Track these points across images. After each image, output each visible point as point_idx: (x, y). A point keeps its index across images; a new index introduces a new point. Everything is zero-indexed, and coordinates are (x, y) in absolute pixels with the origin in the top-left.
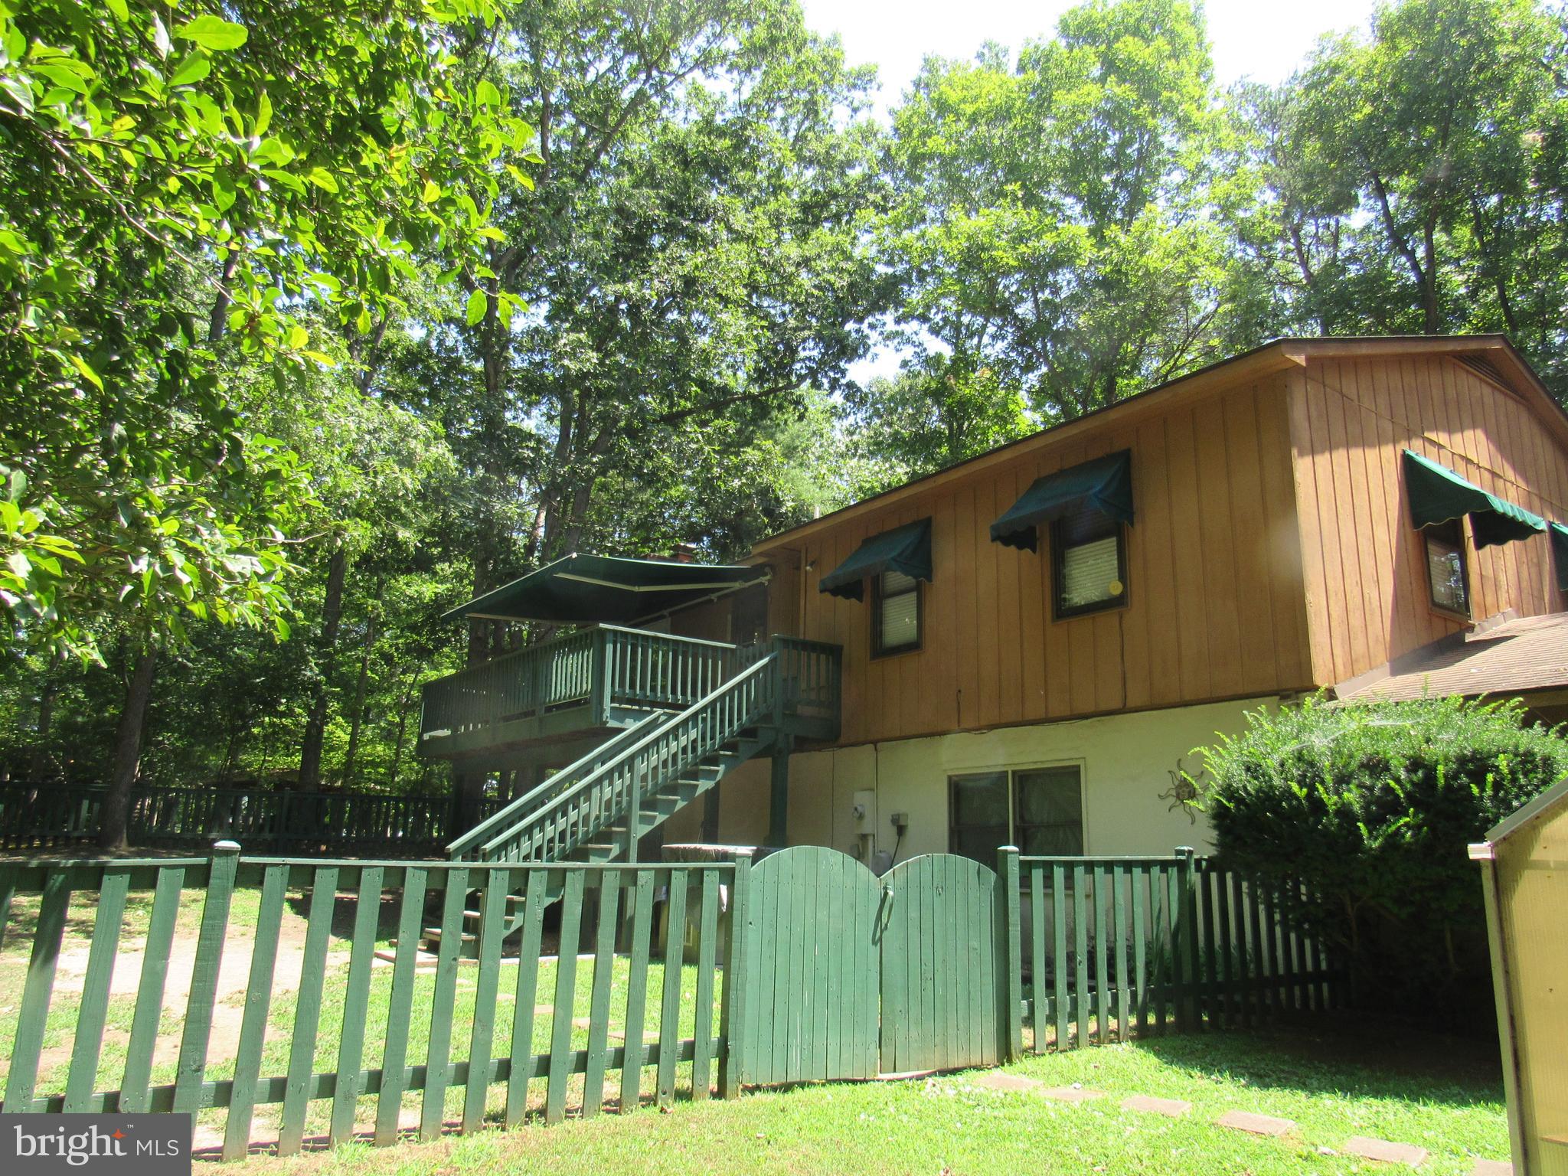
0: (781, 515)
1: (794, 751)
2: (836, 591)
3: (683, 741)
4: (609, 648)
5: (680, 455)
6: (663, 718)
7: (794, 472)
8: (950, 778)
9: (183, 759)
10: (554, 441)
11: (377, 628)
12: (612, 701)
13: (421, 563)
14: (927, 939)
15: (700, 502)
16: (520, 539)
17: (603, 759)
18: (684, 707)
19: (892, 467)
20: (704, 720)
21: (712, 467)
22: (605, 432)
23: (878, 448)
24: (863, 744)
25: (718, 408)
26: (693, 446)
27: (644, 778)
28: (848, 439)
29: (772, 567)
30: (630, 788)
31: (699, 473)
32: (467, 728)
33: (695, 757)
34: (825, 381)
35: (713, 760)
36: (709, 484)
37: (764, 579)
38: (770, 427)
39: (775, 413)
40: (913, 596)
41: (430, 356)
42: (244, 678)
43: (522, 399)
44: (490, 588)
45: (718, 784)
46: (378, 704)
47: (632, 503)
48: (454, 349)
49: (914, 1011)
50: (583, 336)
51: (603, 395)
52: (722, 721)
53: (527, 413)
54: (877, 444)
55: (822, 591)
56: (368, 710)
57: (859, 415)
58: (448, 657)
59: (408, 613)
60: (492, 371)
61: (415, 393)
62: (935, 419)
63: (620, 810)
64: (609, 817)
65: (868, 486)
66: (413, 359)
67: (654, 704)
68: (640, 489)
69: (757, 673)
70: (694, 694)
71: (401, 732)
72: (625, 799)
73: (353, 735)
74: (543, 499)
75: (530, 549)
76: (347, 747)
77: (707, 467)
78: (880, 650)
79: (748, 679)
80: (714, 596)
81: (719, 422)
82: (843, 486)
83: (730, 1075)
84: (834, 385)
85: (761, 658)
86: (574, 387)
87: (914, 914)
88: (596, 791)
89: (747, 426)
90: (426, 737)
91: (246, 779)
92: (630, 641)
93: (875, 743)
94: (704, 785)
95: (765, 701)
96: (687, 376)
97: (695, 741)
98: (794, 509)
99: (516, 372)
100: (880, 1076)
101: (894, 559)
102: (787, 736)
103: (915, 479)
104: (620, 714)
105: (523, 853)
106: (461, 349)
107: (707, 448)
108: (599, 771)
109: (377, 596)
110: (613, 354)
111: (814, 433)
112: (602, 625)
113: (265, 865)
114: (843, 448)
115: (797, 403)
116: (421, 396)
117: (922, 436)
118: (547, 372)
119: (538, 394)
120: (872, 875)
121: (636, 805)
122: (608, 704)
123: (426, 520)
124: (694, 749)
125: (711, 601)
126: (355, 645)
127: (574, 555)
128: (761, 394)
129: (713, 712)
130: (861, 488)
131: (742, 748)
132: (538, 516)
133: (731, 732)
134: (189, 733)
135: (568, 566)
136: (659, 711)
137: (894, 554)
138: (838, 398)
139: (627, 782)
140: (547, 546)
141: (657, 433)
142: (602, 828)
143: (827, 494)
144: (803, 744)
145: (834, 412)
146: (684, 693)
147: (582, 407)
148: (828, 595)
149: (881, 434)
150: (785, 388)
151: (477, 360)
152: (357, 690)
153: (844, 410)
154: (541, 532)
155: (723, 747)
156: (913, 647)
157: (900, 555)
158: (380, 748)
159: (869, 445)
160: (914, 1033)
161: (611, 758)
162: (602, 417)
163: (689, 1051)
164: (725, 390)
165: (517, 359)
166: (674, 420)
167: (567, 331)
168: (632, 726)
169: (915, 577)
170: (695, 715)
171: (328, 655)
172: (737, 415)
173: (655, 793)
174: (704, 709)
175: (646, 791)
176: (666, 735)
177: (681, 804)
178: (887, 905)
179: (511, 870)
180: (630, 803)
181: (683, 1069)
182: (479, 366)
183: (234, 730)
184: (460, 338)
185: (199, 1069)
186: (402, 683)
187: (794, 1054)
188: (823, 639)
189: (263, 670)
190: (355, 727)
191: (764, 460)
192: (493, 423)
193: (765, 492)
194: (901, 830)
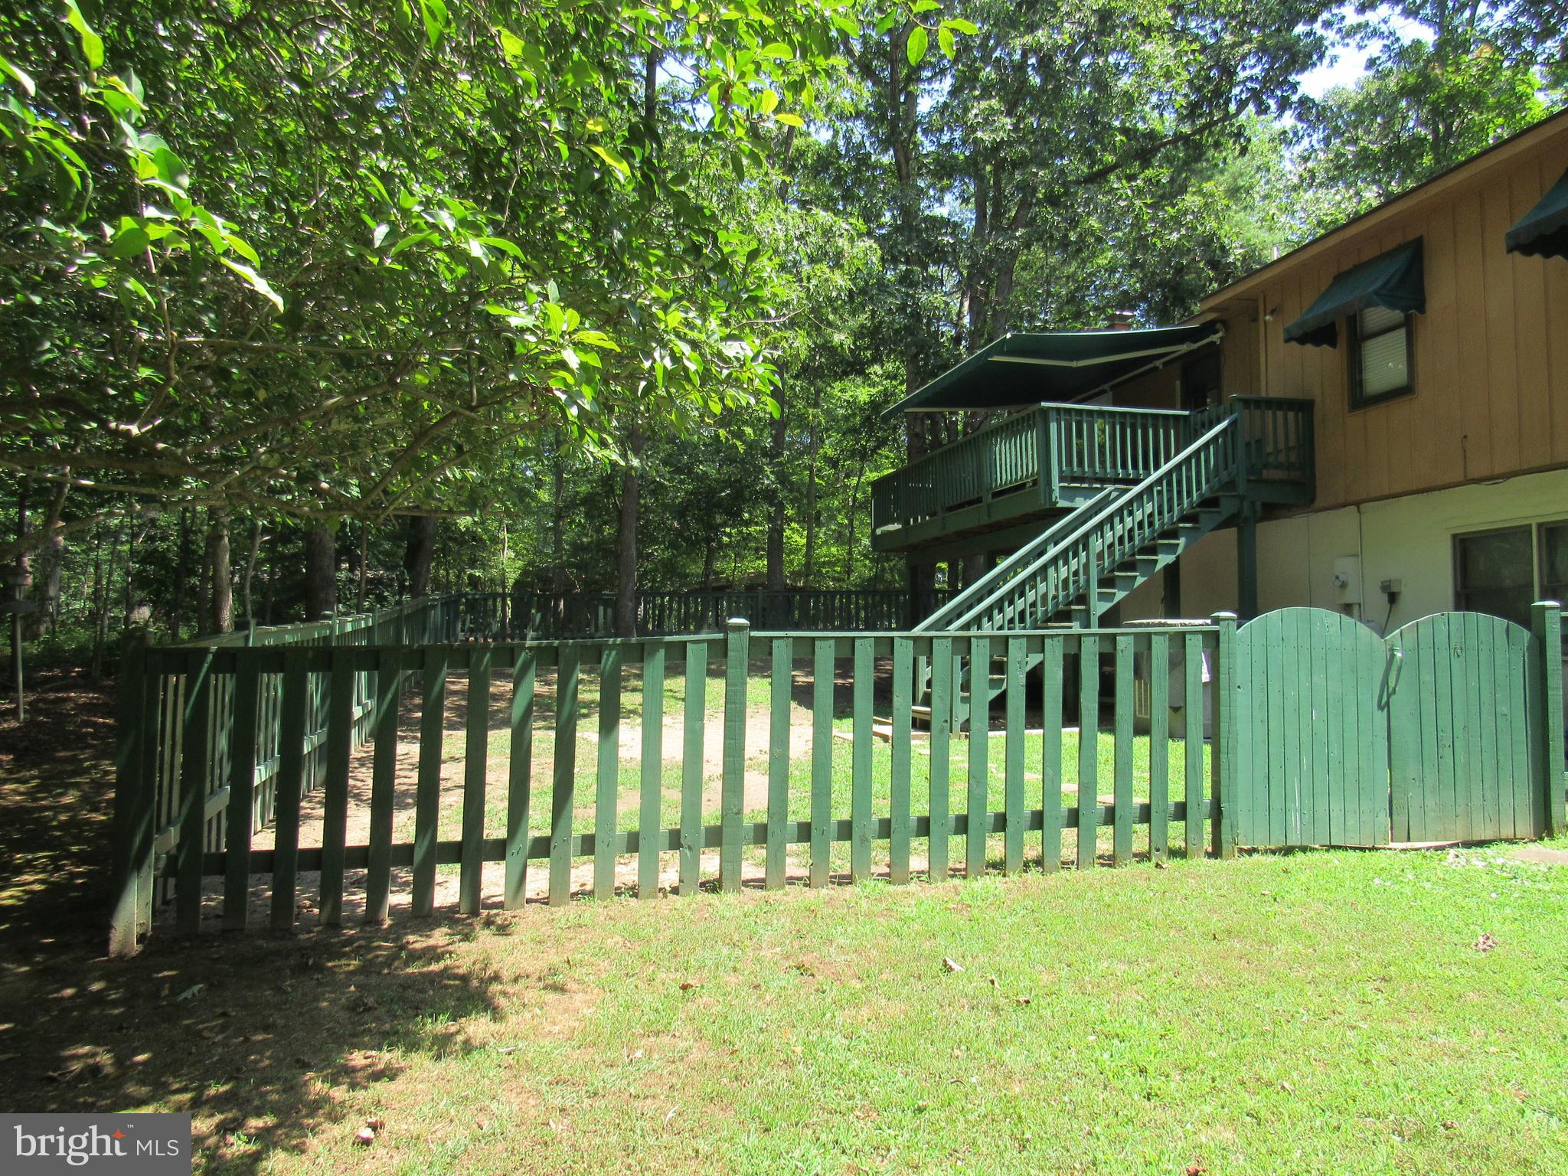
0: (1229, 265)
1: (1262, 519)
2: (1302, 340)
3: (1138, 515)
4: (1053, 427)
5: (1109, 215)
6: (1114, 494)
7: (1237, 217)
8: (1454, 536)
9: (669, 568)
10: (970, 226)
11: (817, 434)
12: (1062, 479)
13: (854, 367)
14: (1444, 705)
15: (1135, 264)
16: (948, 331)
17: (1056, 539)
18: (1136, 481)
19: (1357, 193)
20: (1160, 493)
21: (1144, 224)
22: (1024, 205)
23: (1339, 172)
24: (1344, 506)
25: (1145, 157)
26: (1123, 204)
27: (1100, 556)
28: (1301, 169)
29: (1224, 323)
30: (1086, 566)
31: (1131, 233)
32: (916, 520)
33: (1154, 531)
34: (1272, 102)
35: (1173, 534)
36: (1142, 243)
37: (1215, 338)
38: (1207, 169)
39: (1211, 153)
40: (1401, 333)
41: (840, 155)
42: (712, 492)
43: (932, 186)
44: (923, 382)
45: (1178, 558)
46: (828, 509)
47: (1058, 278)
48: (862, 145)
49: (1430, 779)
50: (994, 103)
51: (1021, 163)
52: (1180, 493)
53: (940, 201)
54: (1338, 168)
55: (1287, 341)
56: (819, 514)
57: (1315, 137)
58: (887, 457)
59: (846, 418)
60: (902, 160)
61: (831, 198)
62: (1413, 124)
63: (1078, 588)
64: (1068, 595)
65: (1329, 219)
66: (825, 161)
67: (1104, 481)
68: (1064, 262)
69: (1216, 438)
70: (1146, 467)
71: (851, 533)
72: (1082, 578)
73: (808, 537)
74: (966, 286)
75: (957, 340)
76: (804, 550)
77: (1138, 224)
78: (1360, 399)
79: (1206, 445)
80: (1159, 363)
81: (1149, 172)
82: (1296, 224)
83: (1226, 836)
84: (1284, 105)
85: (1219, 422)
86: (987, 161)
87: (1427, 677)
88: (1051, 571)
89: (1179, 174)
90: (879, 532)
91: (723, 582)
92: (1074, 417)
93: (1358, 504)
94: (1164, 560)
95: (1226, 468)
96: (1108, 127)
97: (1151, 515)
98: (1244, 257)
99: (927, 156)
100: (1392, 845)
101: (1376, 293)
102: (1253, 503)
103: (1390, 200)
104: (1069, 493)
105: (997, 625)
106: (867, 144)
107: (1138, 203)
108: (1052, 551)
109: (816, 405)
110: (1024, 118)
111: (1259, 168)
112: (1043, 404)
113: (771, 639)
114: (1296, 180)
115: (1239, 135)
116: (835, 200)
117: (1398, 147)
118: (956, 152)
119: (950, 177)
120: (1375, 636)
121: (1094, 583)
122: (1056, 484)
123: (853, 323)
124: (1151, 524)
125: (1156, 368)
126: (801, 454)
127: (1009, 336)
128: (1194, 133)
129: (1170, 484)
130: (1320, 223)
131: (1203, 518)
132: (962, 304)
133: (1191, 503)
134: (673, 545)
135: (1004, 348)
136: (1110, 488)
137: (1378, 285)
138: (1288, 120)
139: (1083, 560)
140: (975, 335)
141: (1082, 194)
142: (1061, 607)
143: (1279, 236)
144: (1271, 511)
145: (1283, 138)
146: (1135, 466)
147: (997, 183)
148: (1294, 344)
149: (1343, 155)
150: (1222, 120)
151: (885, 151)
152: (807, 496)
153: (1295, 134)
154: (966, 320)
155: (1184, 519)
156: (1403, 392)
157: (1383, 287)
158: (833, 550)
159: (1327, 171)
160: (1430, 802)
161: (1063, 538)
162: (1022, 187)
163: (1181, 812)
164: (1151, 135)
165: (926, 143)
166: (1097, 178)
167: (978, 99)
168: (1083, 505)
169: (1404, 309)
170: (1150, 488)
171: (781, 464)
172: (1169, 160)
173: (1112, 571)
174: (1159, 481)
175: (1103, 569)
176: (1120, 510)
177: (1140, 580)
178: (1394, 668)
179: (991, 637)
180: (1088, 581)
181: (1176, 829)
182: (887, 159)
183: (708, 540)
184: (866, 132)
185: (740, 812)
186: (847, 487)
187: (1294, 819)
188: (1290, 394)
189: (728, 483)
190: (810, 530)
191: (1206, 204)
192: (908, 213)
193: (1208, 242)
194: (1393, 598)
